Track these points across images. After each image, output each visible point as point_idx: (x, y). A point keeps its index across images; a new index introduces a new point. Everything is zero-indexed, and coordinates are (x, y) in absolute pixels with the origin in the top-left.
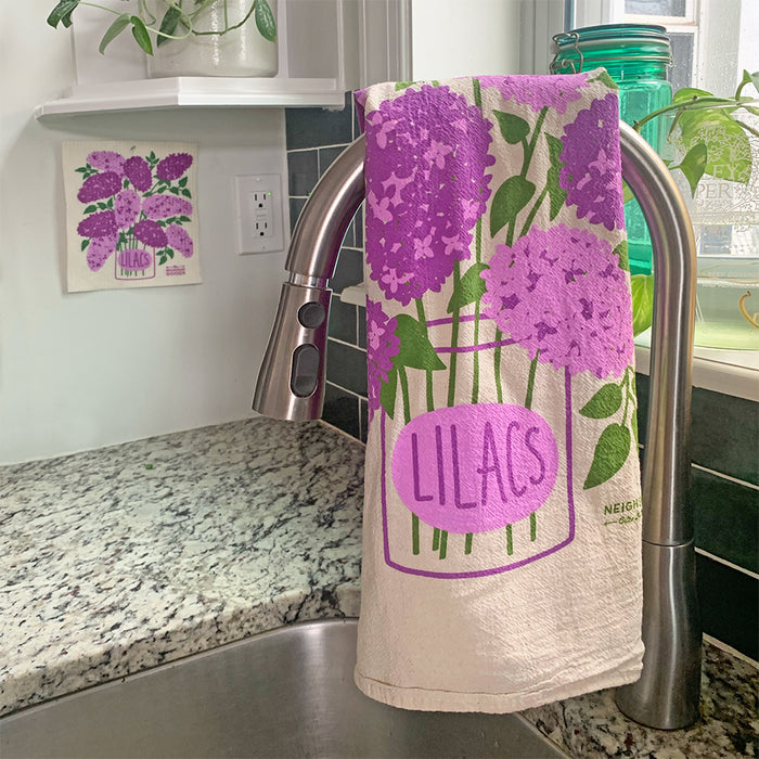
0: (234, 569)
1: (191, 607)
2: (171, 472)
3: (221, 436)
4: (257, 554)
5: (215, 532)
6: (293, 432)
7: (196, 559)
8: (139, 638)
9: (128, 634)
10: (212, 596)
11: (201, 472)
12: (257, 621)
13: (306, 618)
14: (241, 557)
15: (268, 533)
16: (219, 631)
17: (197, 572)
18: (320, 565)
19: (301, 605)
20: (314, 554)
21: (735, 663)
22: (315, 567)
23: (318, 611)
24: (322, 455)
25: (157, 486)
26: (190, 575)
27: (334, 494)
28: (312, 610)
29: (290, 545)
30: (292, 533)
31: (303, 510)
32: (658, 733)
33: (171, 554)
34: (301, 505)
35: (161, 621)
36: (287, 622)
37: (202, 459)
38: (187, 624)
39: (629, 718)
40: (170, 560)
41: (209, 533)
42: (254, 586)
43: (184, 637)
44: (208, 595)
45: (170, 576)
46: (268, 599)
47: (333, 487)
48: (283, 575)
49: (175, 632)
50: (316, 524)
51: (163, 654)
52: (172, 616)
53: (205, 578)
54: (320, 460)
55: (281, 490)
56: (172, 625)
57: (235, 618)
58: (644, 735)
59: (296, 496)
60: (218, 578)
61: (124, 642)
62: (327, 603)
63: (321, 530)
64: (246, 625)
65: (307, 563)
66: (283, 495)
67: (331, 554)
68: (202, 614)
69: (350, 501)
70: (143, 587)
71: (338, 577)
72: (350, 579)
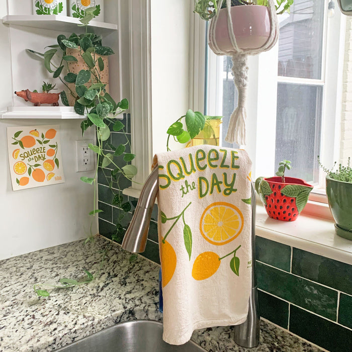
0: (94, 304)
1: (81, 320)
2: (54, 265)
3: (70, 248)
4: (101, 298)
5: (81, 290)
6: (100, 246)
7: (78, 301)
8: (66, 333)
9: (61, 332)
10: (89, 315)
11: (67, 265)
12: (106, 324)
13: (123, 321)
14: (95, 299)
15: (102, 289)
16: (93, 328)
17: (79, 306)
18: (126, 301)
19: (122, 316)
20: (122, 297)
21: (269, 325)
22: (124, 301)
23: (127, 318)
24: (115, 255)
25: (51, 272)
26: (77, 307)
27: (124, 272)
28: (125, 318)
29: (112, 294)
30: (111, 289)
31: (113, 279)
32: (248, 349)
33: (66, 300)
34: (112, 277)
35: (72, 326)
36: (116, 323)
37: (65, 259)
38: (82, 326)
39: (239, 345)
40: (67, 302)
41: (79, 290)
42: (103, 310)
43: (81, 331)
44: (87, 315)
45: (70, 308)
46: (110, 315)
47: (123, 269)
48: (113, 305)
49: (78, 329)
50: (120, 285)
51: (74, 338)
52: (76, 324)
53: (83, 308)
54: (114, 258)
55: (102, 271)
56: (77, 327)
57: (99, 323)
58: (244, 350)
59: (109, 273)
60: (89, 308)
61: (61, 335)
62: (130, 315)
63: (122, 287)
64: (103, 325)
65: (121, 300)
66: (104, 273)
67: (128, 296)
68: (87, 322)
69: (131, 274)
70: (60, 313)
71: (134, 305)
72: (138, 305)
